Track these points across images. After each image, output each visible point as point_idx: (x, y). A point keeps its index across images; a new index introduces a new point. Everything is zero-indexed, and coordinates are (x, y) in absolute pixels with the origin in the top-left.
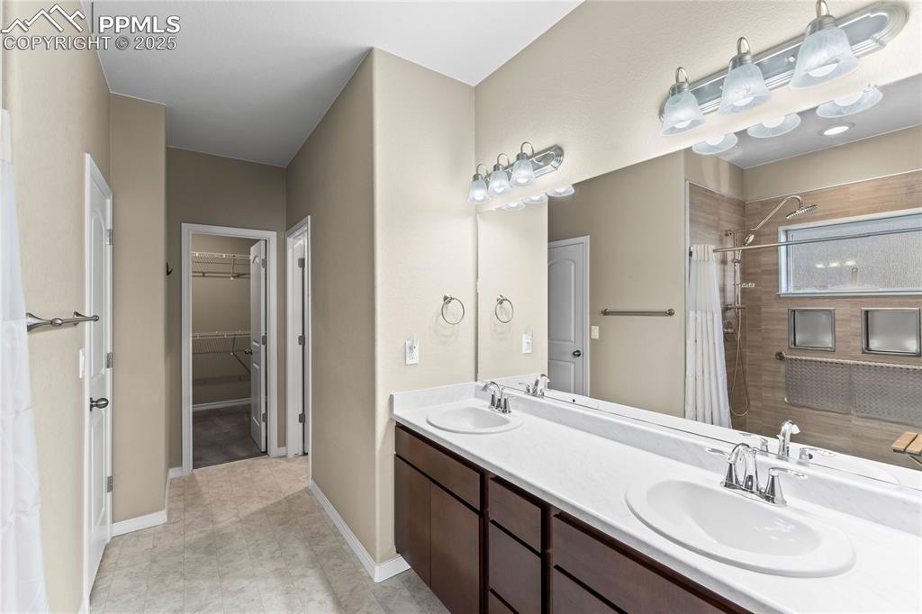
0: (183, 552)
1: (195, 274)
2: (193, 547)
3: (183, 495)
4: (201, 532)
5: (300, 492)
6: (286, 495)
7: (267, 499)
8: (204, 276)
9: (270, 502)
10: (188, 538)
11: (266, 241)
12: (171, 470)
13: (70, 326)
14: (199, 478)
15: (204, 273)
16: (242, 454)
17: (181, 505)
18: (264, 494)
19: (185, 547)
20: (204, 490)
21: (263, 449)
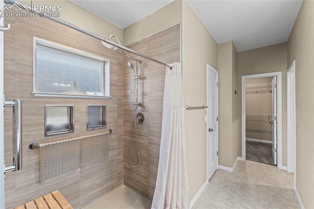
0: (234, 184)
1: (246, 93)
2: (238, 184)
3: (240, 166)
4: (241, 181)
5: (289, 189)
6: (280, 187)
7: (270, 184)
8: (257, 93)
9: (271, 185)
10: (237, 180)
11: (277, 76)
12: (238, 157)
13: (202, 109)
14: (247, 163)
15: (257, 92)
16: (265, 162)
17: (239, 169)
18: (270, 181)
19: (235, 182)
20: (247, 168)
21: (275, 164)
